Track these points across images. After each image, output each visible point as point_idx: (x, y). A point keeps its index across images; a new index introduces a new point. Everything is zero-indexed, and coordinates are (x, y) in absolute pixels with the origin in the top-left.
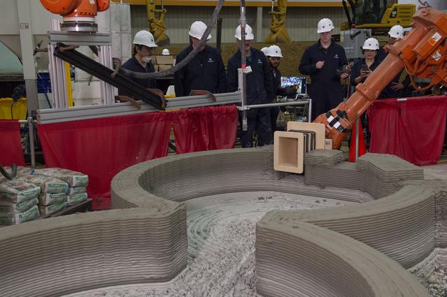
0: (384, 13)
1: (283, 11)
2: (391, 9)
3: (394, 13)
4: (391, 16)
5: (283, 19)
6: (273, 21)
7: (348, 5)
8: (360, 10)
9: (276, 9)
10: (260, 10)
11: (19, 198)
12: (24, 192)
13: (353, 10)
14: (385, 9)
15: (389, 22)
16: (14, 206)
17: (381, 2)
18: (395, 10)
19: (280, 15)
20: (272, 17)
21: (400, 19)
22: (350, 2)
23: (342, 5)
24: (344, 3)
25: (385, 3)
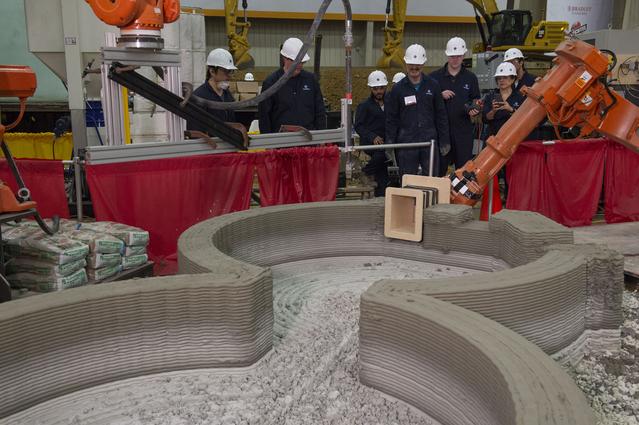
0: (528, 32)
1: (400, 27)
2: (537, 27)
3: (542, 32)
4: (537, 37)
5: (400, 37)
6: (387, 40)
7: (483, 21)
8: (498, 28)
9: (391, 24)
10: (370, 26)
11: (62, 258)
12: (68, 251)
13: (490, 28)
14: (530, 27)
15: (534, 44)
16: (56, 268)
17: (525, 18)
18: (543, 28)
19: (395, 32)
20: (386, 35)
21: (548, 41)
22: (486, 17)
23: (475, 21)
24: (478, 18)
25: (530, 19)
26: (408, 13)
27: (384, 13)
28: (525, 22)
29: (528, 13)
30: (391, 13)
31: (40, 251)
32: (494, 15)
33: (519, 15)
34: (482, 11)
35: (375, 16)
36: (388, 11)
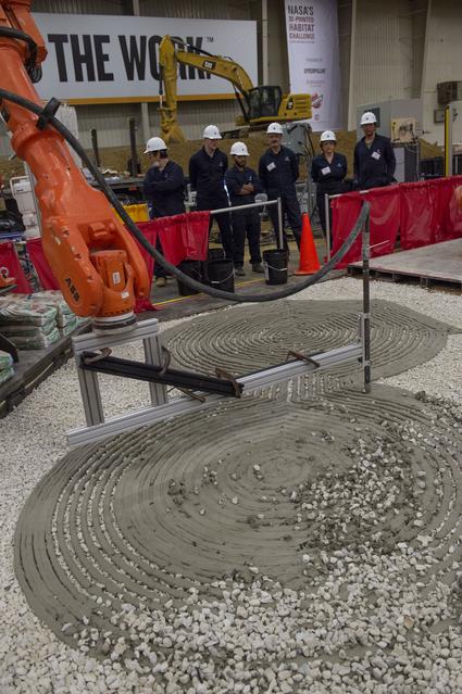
0: (279, 105)
1: (173, 106)
2: (287, 100)
3: (291, 104)
4: (287, 108)
5: (174, 116)
6: (163, 118)
7: (242, 96)
8: (254, 102)
9: (165, 104)
10: (145, 107)
11: (43, 320)
12: (46, 314)
13: (248, 102)
14: (281, 99)
15: (286, 114)
16: (40, 329)
17: (276, 92)
18: (291, 100)
19: (170, 111)
20: (162, 114)
21: (296, 111)
22: (244, 93)
23: (235, 97)
24: (237, 94)
25: (280, 92)
26: (178, 93)
27: (157, 94)
28: (277, 96)
29: (278, 87)
30: (164, 94)
31: (24, 317)
32: (250, 91)
33: (270, 89)
34: (240, 88)
35: (149, 98)
36: (161, 93)
